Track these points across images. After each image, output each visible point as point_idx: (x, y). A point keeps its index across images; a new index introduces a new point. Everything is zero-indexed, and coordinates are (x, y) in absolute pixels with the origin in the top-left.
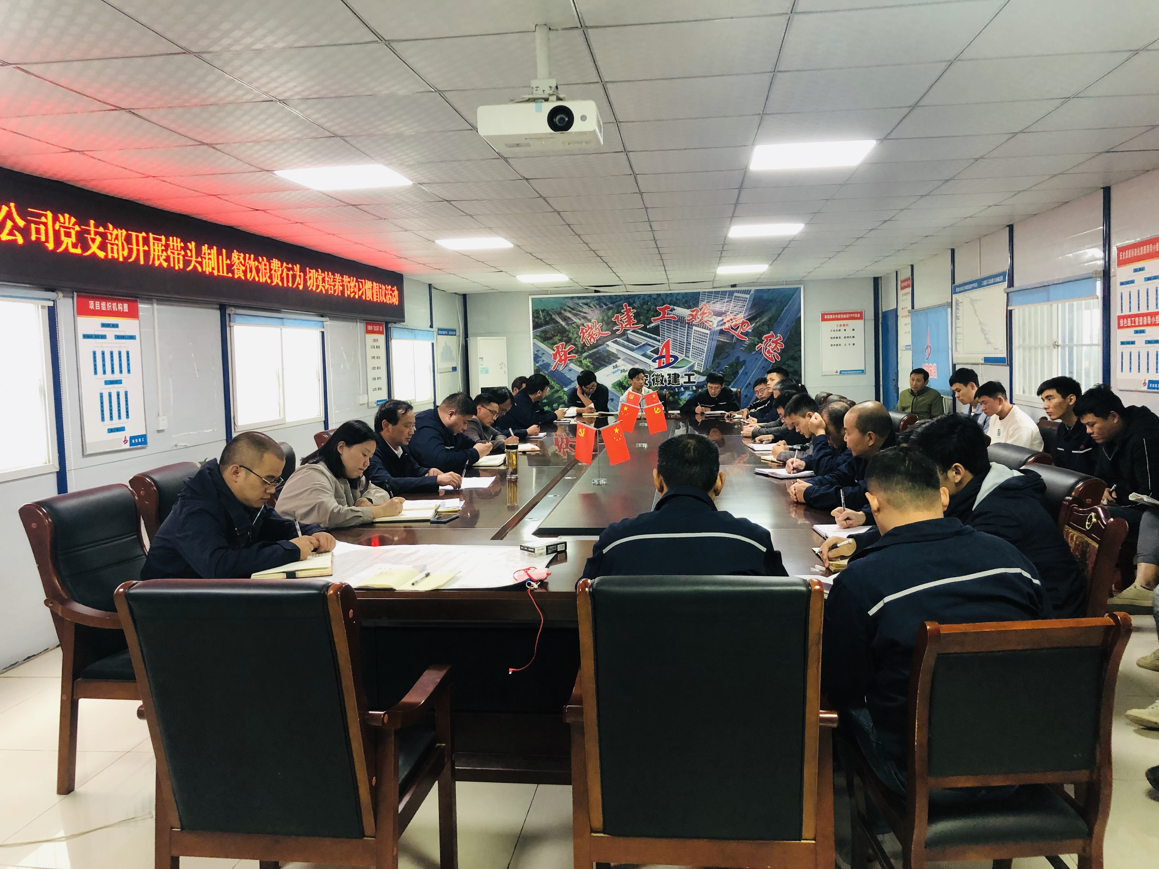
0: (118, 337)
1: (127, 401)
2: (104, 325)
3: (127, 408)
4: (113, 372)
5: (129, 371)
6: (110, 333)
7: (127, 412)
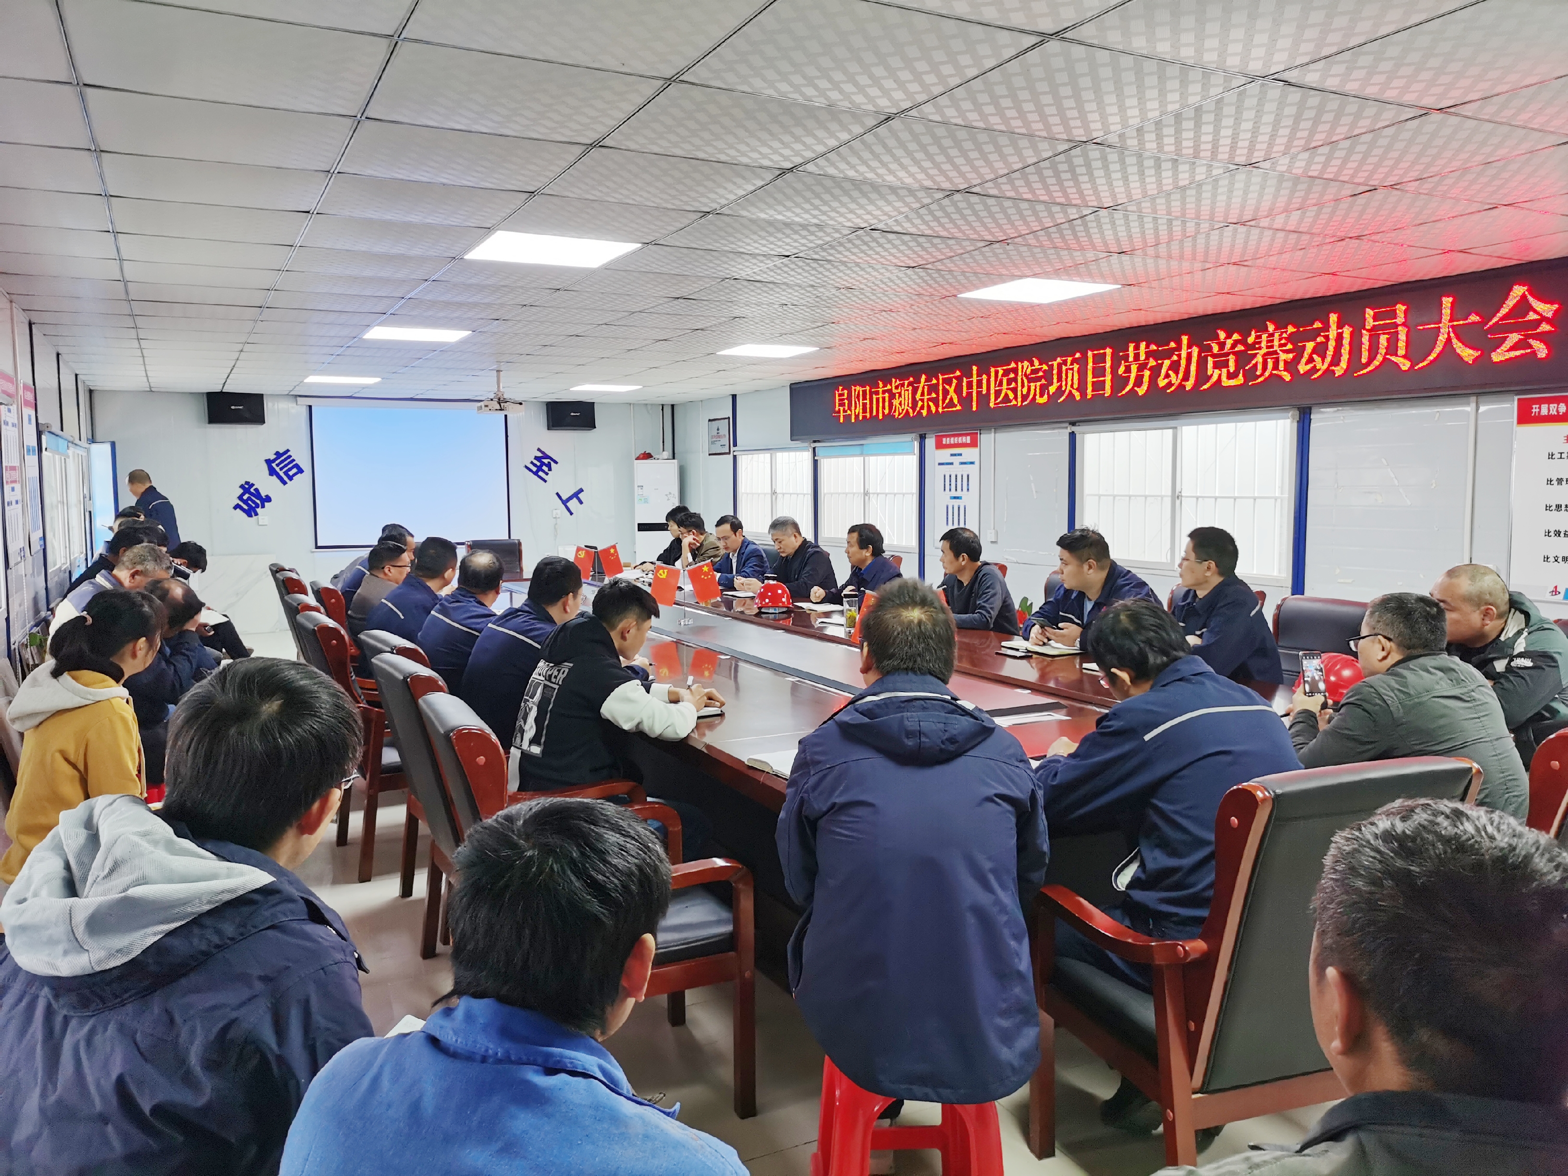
0: (962, 463)
1: (965, 513)
2: (952, 455)
4: (956, 490)
5: (968, 489)
6: (956, 460)
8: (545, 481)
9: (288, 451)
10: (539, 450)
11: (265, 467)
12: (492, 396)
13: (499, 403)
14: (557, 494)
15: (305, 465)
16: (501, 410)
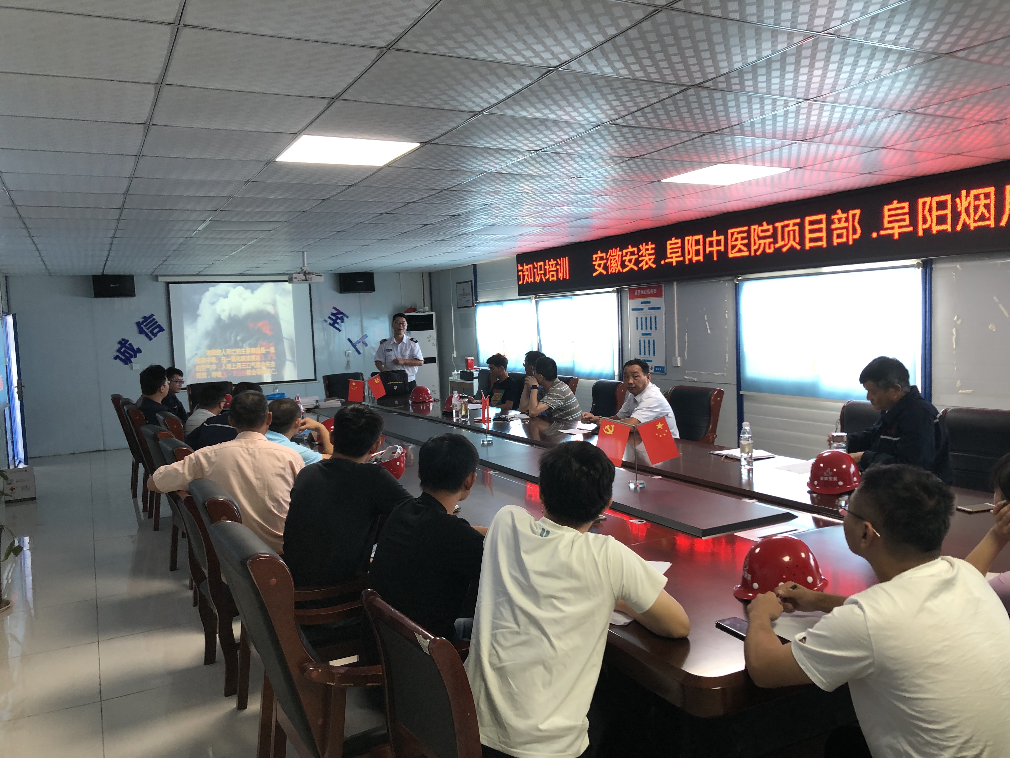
0: (650, 309)
1: (654, 345)
2: (642, 303)
3: (654, 350)
4: (646, 328)
5: (656, 328)
6: (646, 307)
7: (654, 352)
8: (340, 330)
9: (152, 315)
10: (335, 308)
11: (135, 328)
12: (299, 270)
13: (305, 275)
14: (349, 340)
15: (164, 325)
16: (306, 280)
